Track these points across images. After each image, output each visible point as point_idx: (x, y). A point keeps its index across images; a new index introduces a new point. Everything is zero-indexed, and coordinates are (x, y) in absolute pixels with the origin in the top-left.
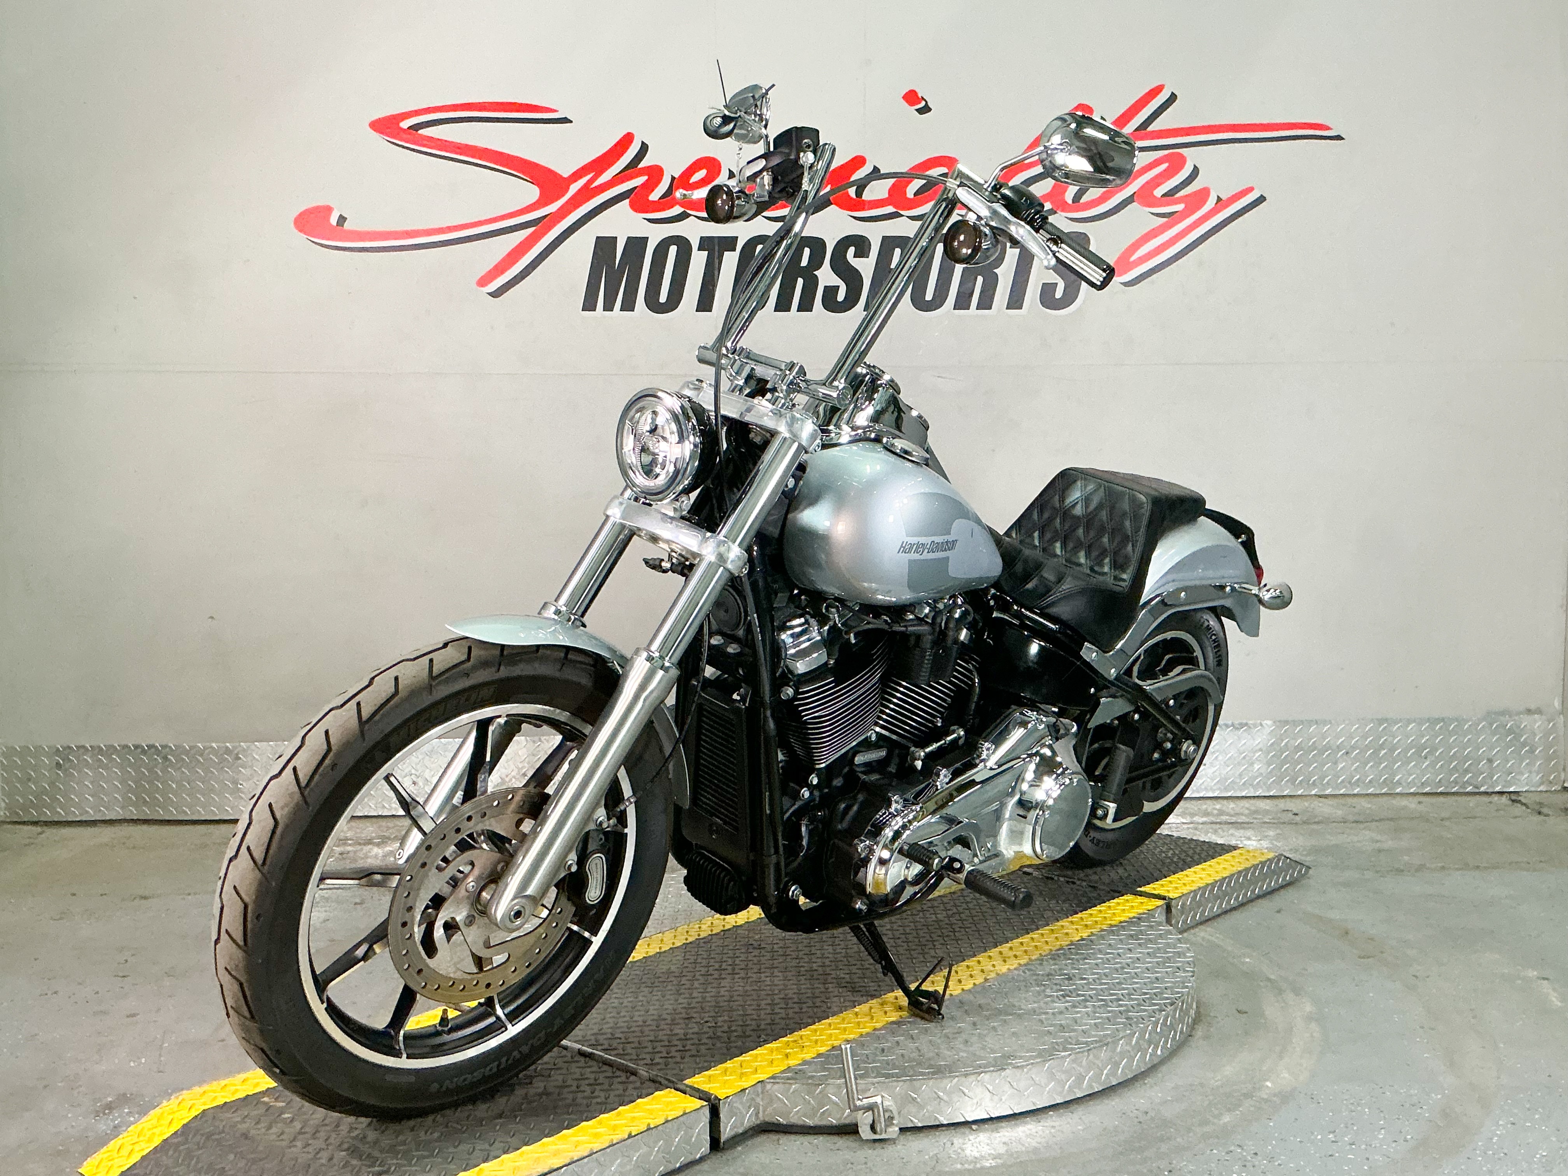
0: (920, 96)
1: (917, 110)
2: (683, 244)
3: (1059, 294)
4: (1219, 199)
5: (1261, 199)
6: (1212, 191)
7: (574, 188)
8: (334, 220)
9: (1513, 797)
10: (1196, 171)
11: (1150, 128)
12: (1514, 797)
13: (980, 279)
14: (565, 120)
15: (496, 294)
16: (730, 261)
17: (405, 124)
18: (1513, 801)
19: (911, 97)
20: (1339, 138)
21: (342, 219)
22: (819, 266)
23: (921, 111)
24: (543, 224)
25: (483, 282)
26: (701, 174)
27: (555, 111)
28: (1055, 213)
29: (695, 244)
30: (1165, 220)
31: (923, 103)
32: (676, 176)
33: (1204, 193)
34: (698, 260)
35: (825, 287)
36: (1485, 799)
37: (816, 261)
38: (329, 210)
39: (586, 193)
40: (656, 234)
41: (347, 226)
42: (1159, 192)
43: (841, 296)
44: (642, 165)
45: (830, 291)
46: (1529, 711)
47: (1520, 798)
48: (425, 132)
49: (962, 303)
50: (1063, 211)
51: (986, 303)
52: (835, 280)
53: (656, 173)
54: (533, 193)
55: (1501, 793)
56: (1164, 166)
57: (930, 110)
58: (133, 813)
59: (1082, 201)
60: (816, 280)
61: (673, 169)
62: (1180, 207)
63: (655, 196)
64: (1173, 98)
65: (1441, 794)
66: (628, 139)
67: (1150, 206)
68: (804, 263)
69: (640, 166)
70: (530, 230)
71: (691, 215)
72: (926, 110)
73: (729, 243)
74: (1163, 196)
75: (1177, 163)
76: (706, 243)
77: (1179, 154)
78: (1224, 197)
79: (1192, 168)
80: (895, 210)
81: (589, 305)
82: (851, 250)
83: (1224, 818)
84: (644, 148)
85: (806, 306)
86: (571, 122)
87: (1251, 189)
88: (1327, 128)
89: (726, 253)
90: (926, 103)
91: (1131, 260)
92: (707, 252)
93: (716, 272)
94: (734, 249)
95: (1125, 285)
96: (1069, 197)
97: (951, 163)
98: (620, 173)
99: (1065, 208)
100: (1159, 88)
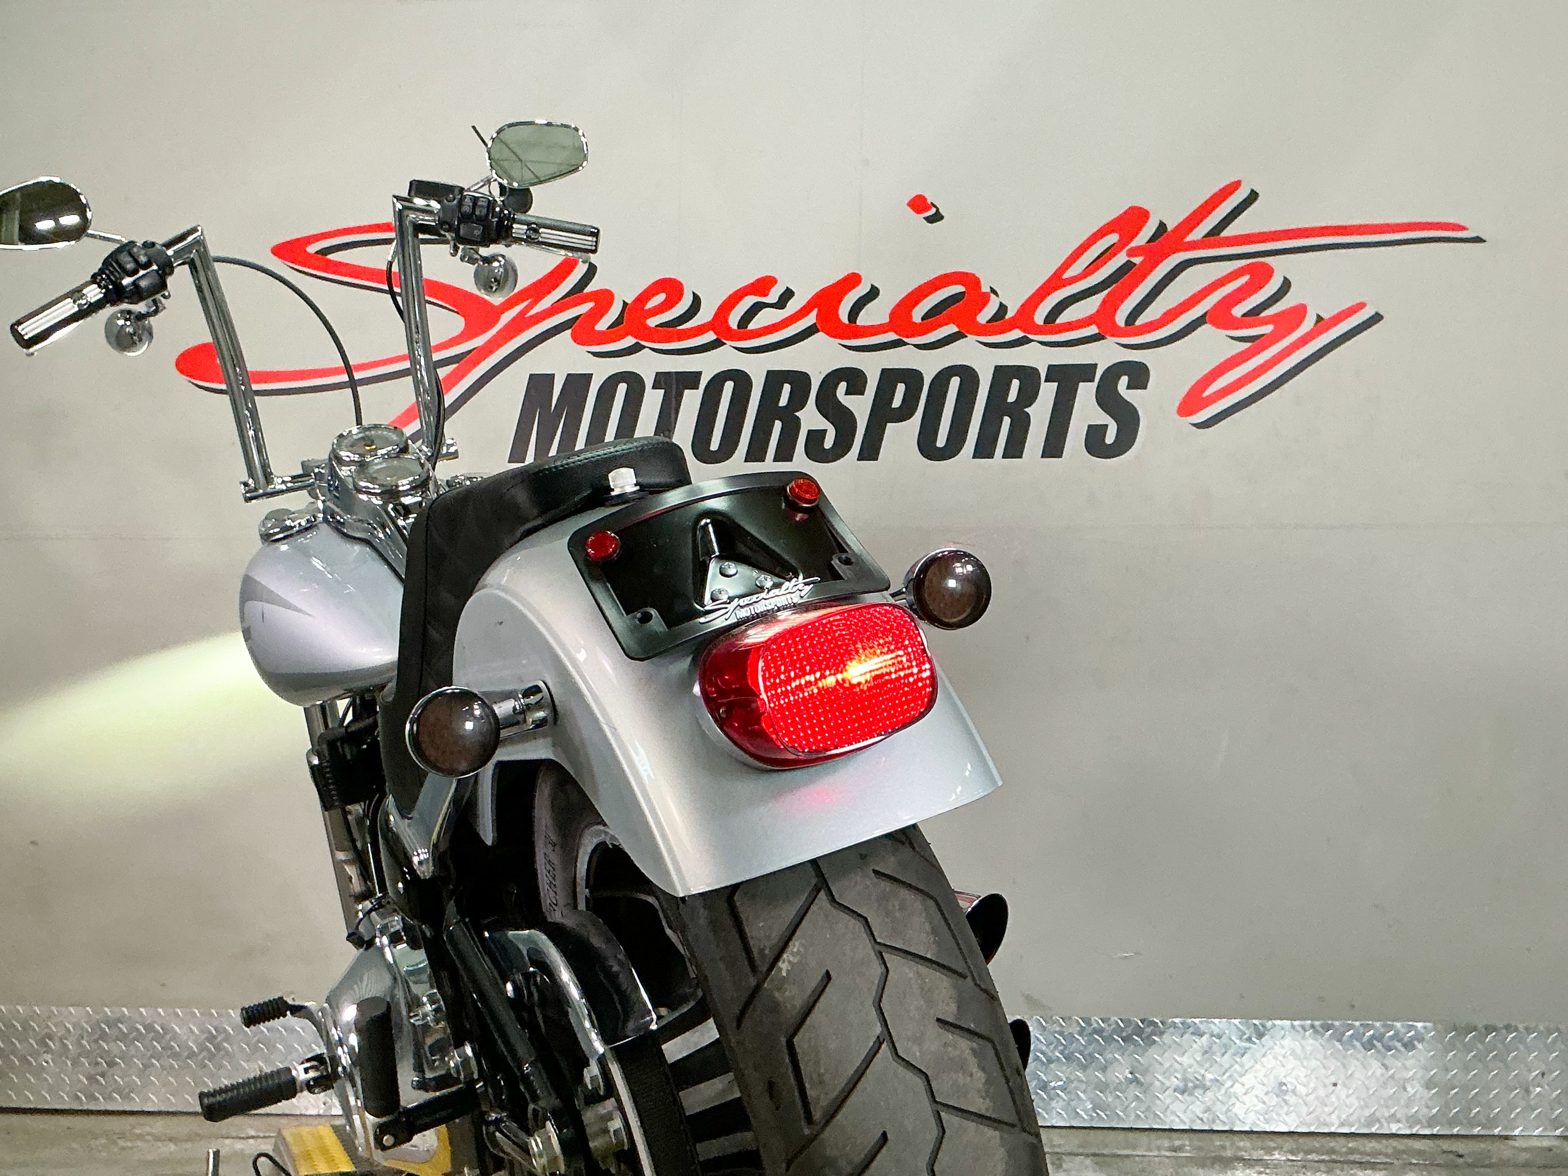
0: (929, 201)
1: (925, 219)
2: (634, 382)
3: (1110, 438)
4: (1319, 318)
5: (1377, 318)
6: (1309, 309)
7: (506, 318)
10: (1286, 285)
11: (1224, 234)
13: (1007, 421)
16: (692, 400)
17: (312, 249)
19: (919, 204)
20: (1478, 240)
22: (802, 406)
23: (931, 220)
24: (465, 361)
26: (661, 298)
28: (1103, 338)
29: (649, 382)
30: (1248, 345)
31: (933, 210)
32: (629, 301)
33: (1299, 312)
34: (653, 400)
35: (809, 431)
37: (798, 400)
39: (520, 323)
40: (602, 370)
42: (1238, 311)
43: (829, 442)
44: (588, 289)
45: (816, 436)
48: (337, 256)
49: (984, 450)
50: (1113, 335)
51: (1015, 449)
52: (821, 423)
53: (604, 299)
54: (456, 324)
56: (1244, 279)
57: (942, 218)
60: (797, 422)
61: (626, 293)
62: (1267, 329)
63: (602, 325)
64: (1253, 196)
67: (1228, 328)
68: (783, 402)
69: (586, 291)
70: (451, 368)
71: (644, 347)
72: (937, 218)
73: (691, 379)
74: (1244, 315)
75: (1261, 275)
76: (662, 380)
77: (1266, 264)
78: (1326, 316)
79: (1282, 279)
80: (898, 337)
81: (517, 455)
82: (843, 386)
83: (1357, 1157)
84: (590, 272)
85: (785, 452)
87: (1361, 306)
88: (1463, 228)
89: (686, 392)
90: (938, 209)
91: (1205, 395)
92: (663, 391)
93: (673, 416)
94: (696, 387)
95: (1198, 426)
96: (1120, 319)
97: (970, 281)
98: (562, 298)
99: (1116, 332)
100: (1236, 185)
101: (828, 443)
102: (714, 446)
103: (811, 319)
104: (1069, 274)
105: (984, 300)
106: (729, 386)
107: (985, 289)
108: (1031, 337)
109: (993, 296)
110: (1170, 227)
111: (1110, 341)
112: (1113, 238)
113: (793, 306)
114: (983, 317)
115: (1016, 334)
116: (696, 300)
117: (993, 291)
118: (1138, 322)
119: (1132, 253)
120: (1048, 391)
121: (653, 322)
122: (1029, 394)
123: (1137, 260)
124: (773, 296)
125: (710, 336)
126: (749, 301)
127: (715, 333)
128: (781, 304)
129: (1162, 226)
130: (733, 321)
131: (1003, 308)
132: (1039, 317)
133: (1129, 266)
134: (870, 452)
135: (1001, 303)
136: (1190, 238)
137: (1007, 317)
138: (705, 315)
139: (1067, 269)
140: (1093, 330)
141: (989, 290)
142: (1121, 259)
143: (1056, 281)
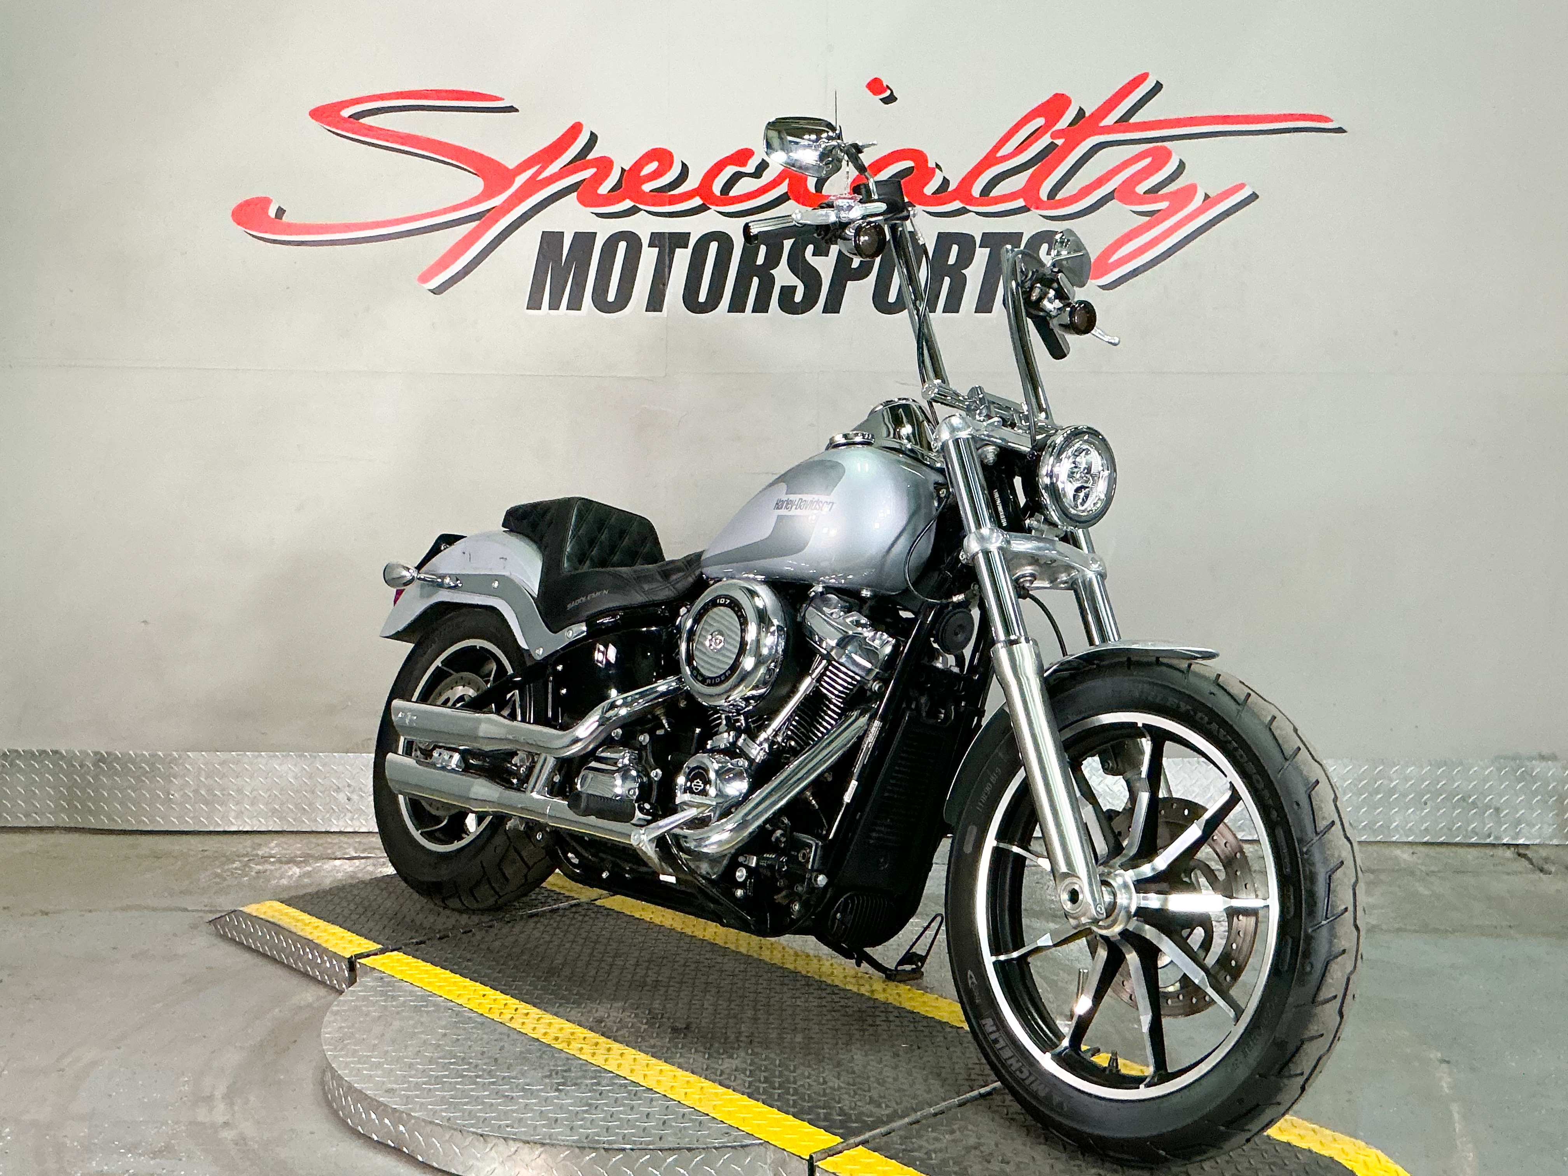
0: (885, 85)
1: (881, 100)
2: (633, 240)
4: (1207, 196)
5: (1254, 197)
6: (1199, 188)
7: (520, 180)
8: (272, 213)
9: (1522, 851)
10: (1182, 166)
11: (1132, 121)
12: (1520, 851)
13: (947, 281)
14: (511, 109)
15: (437, 291)
16: (682, 258)
17: (346, 113)
18: (1519, 855)
19: (875, 86)
20: (1340, 130)
21: (280, 212)
22: (776, 265)
23: (886, 101)
24: (485, 218)
25: (425, 278)
26: (653, 166)
27: (501, 99)
28: (1029, 210)
29: (645, 241)
30: (1148, 218)
31: (888, 93)
32: (627, 168)
33: (1190, 191)
34: (649, 257)
35: (782, 287)
36: (1489, 851)
37: (773, 260)
38: (266, 201)
39: (533, 186)
40: (604, 230)
41: (285, 218)
42: (1141, 189)
44: (591, 156)
45: (788, 292)
46: (1542, 758)
47: (1527, 852)
48: (367, 121)
50: (1037, 208)
51: (953, 306)
52: (793, 280)
53: (605, 165)
54: (476, 185)
55: (1508, 845)
56: (1148, 161)
57: (895, 99)
58: (65, 820)
59: (1057, 198)
60: (772, 278)
61: (623, 160)
62: (1163, 205)
63: (604, 189)
64: (1158, 87)
65: (1442, 844)
66: (576, 129)
67: (1131, 203)
68: (760, 261)
69: (589, 157)
70: (473, 225)
71: (641, 210)
72: (890, 99)
73: (681, 239)
74: (1146, 192)
75: (1162, 158)
76: (656, 239)
77: (1165, 148)
78: (1212, 194)
79: (1177, 163)
81: (534, 303)
82: (810, 248)
84: (593, 138)
85: (761, 306)
86: (517, 110)
87: (1241, 186)
88: (1327, 120)
89: (678, 250)
90: (892, 92)
91: (1112, 260)
92: (657, 249)
93: (667, 270)
94: (686, 246)
95: (1103, 287)
96: (1044, 193)
97: (918, 156)
98: (568, 164)
99: (1039, 204)
100: (1143, 77)
101: (798, 298)
102: (702, 298)
103: (783, 188)
104: (1001, 153)
105: (931, 173)
106: (714, 246)
107: (931, 164)
108: (968, 207)
109: (937, 170)
110: (1087, 115)
111: (1034, 213)
112: (1040, 122)
113: (768, 176)
114: (929, 190)
115: (957, 205)
116: (685, 168)
117: (937, 165)
118: (1058, 197)
119: (1055, 135)
120: (982, 255)
121: (647, 187)
122: (965, 258)
123: (1059, 142)
124: (750, 167)
125: (697, 202)
126: (730, 171)
127: (701, 198)
128: (758, 173)
129: (1081, 111)
130: (717, 188)
131: (946, 182)
132: (976, 191)
133: (1052, 146)
134: (833, 306)
135: (944, 178)
136: (1104, 123)
137: (949, 190)
138: (692, 183)
139: (1000, 149)
140: (1020, 203)
141: (934, 166)
142: (1045, 141)
143: (990, 160)
